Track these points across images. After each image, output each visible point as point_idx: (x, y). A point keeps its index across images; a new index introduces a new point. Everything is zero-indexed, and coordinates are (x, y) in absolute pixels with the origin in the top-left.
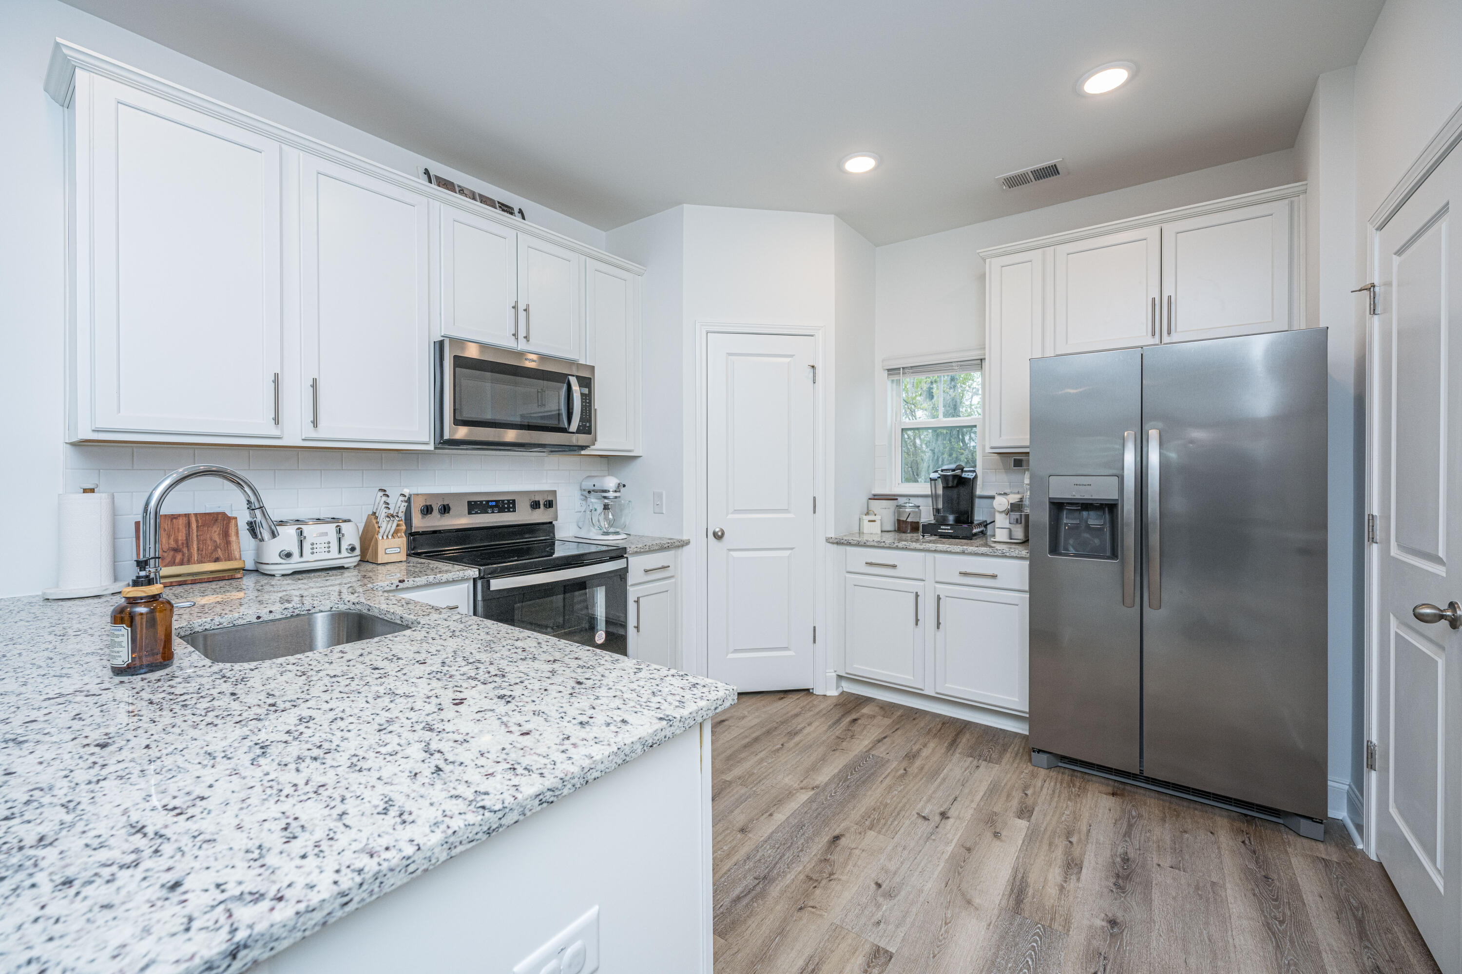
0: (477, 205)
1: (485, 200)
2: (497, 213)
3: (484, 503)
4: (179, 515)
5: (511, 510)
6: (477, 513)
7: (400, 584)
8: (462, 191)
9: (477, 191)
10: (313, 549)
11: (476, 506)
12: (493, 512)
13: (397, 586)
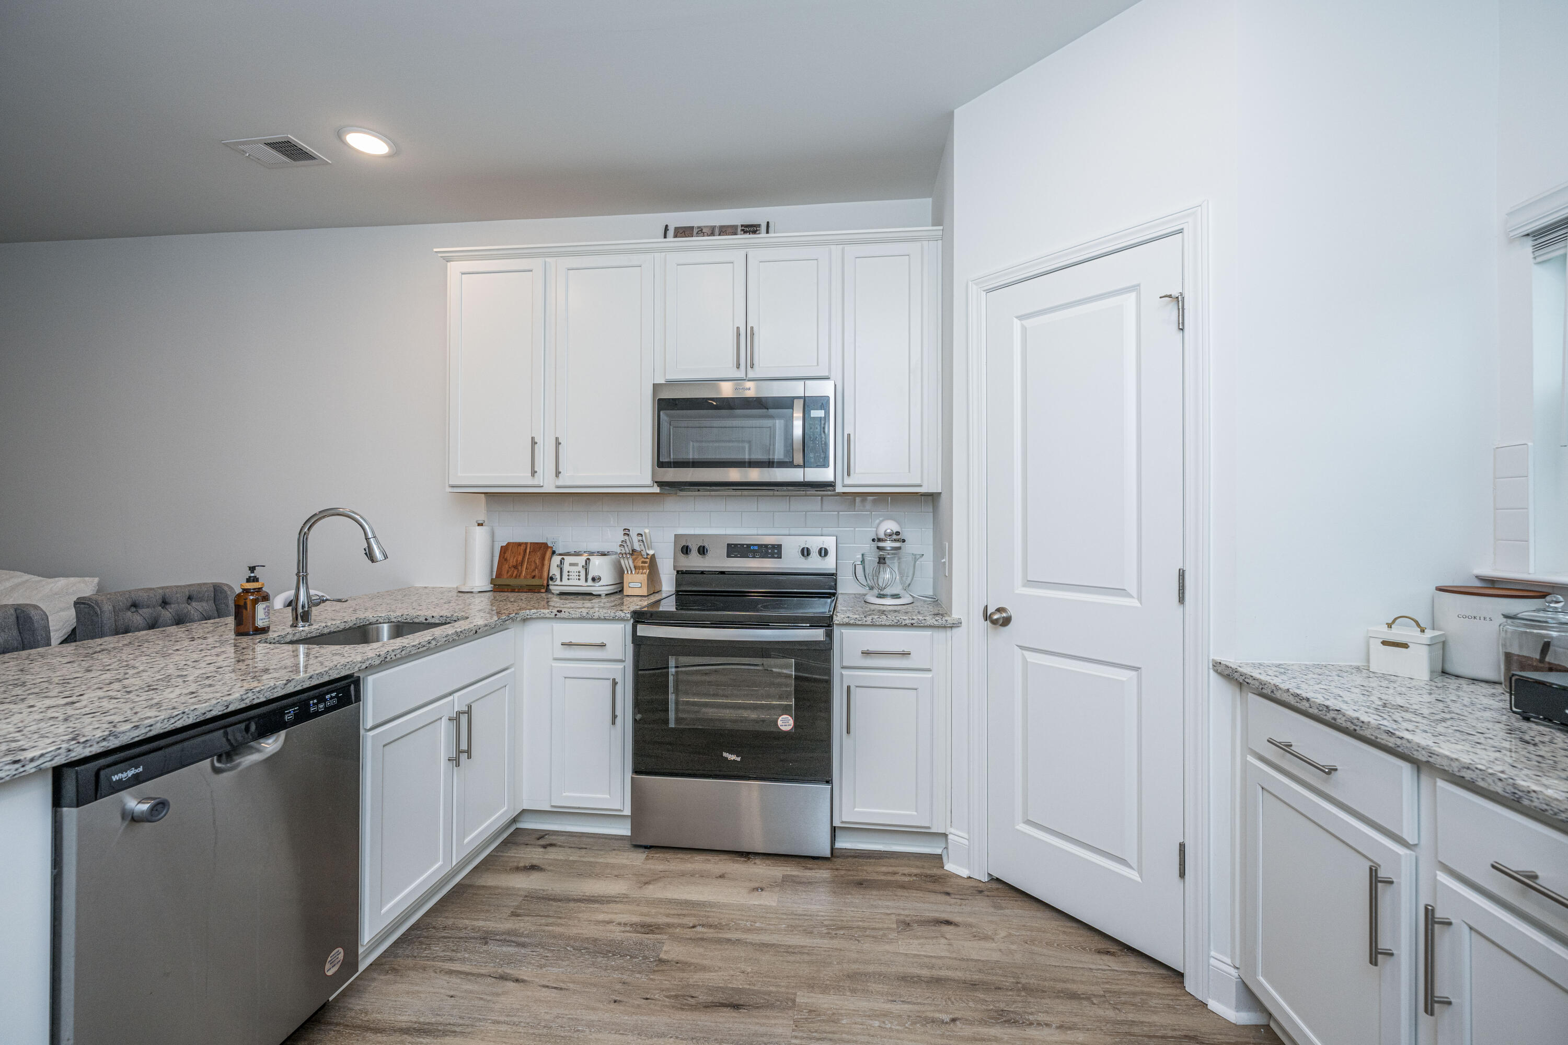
0: (717, 240)
1: (725, 230)
2: (741, 238)
3: (745, 546)
4: (523, 543)
5: (776, 556)
6: (736, 557)
7: (558, 613)
8: (701, 231)
9: (717, 223)
10: (579, 576)
11: (735, 550)
12: (754, 557)
13: (556, 615)
